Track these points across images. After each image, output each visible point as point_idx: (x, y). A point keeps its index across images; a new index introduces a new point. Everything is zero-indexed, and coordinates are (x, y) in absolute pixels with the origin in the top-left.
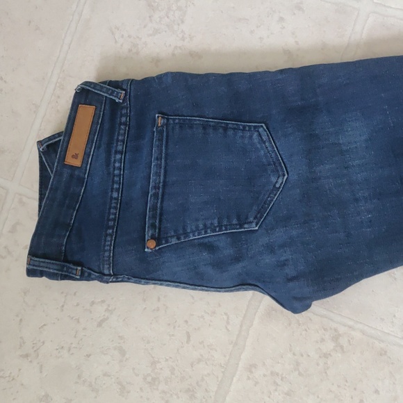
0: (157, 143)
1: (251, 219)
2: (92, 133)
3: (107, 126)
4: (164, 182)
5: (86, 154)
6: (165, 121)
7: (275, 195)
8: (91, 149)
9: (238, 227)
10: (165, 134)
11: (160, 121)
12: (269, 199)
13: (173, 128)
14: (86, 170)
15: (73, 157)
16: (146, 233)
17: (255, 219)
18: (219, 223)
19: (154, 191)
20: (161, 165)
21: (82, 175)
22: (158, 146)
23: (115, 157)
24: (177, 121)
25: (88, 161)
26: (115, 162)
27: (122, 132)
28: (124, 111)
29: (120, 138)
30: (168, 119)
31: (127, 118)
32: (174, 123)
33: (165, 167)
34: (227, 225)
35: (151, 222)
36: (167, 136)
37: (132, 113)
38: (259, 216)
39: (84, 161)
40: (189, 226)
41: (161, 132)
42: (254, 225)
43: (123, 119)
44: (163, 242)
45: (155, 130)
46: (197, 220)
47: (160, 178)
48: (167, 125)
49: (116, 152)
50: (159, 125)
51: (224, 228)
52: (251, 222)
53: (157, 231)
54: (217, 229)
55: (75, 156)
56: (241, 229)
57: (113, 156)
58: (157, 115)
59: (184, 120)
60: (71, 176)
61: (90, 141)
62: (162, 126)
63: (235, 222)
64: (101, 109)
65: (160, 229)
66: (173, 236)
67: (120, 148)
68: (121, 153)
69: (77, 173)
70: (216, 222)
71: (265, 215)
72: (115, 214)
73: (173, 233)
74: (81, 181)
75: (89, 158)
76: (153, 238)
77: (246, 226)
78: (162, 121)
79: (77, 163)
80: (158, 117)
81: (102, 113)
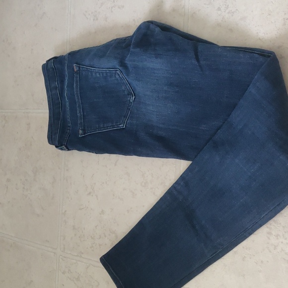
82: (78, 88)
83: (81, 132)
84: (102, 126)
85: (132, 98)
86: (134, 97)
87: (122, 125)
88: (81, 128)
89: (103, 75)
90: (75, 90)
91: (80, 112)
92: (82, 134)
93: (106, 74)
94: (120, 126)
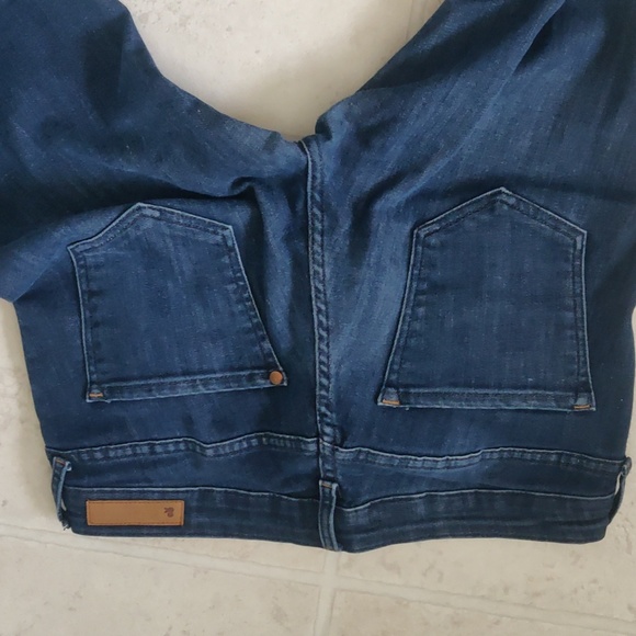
0: (126, 395)
1: (219, 238)
2: (129, 497)
3: (113, 477)
4: (184, 374)
5: (163, 497)
6: (94, 386)
7: (173, 213)
8: (154, 492)
9: (233, 254)
10: (113, 384)
11: (96, 394)
12: (181, 221)
13: (104, 373)
14: (187, 491)
15: (171, 515)
16: (262, 387)
17: (217, 234)
18: (233, 282)
19: (201, 387)
20: (158, 385)
21: (196, 496)
22: (131, 393)
23: (161, 453)
24: (92, 368)
25: (173, 492)
26: (169, 452)
27: (120, 452)
28: (85, 457)
29: (129, 452)
30: (92, 383)
31: (96, 451)
32: (96, 372)
33: (161, 377)
34: (234, 271)
35: (245, 383)
36: (116, 380)
37: (86, 443)
38: (211, 229)
39: (174, 497)
40: (245, 325)
41: (112, 391)
42: (226, 233)
43: (99, 455)
44: (271, 360)
45: (109, 401)
46: (232, 314)
47: (179, 382)
48: (99, 383)
49: (153, 452)
50: (101, 395)
51: (239, 275)
52: (224, 236)
53: (256, 372)
54: (242, 283)
55: (170, 512)
56: (235, 250)
57: (160, 456)
58: (88, 401)
59: (89, 357)
60: (200, 510)
61: (142, 496)
62: (102, 392)
63: (226, 260)
64: (88, 492)
65: (254, 368)
66: (261, 346)
67: (146, 449)
68: (152, 446)
69: (194, 504)
70: (231, 287)
71: (208, 220)
72: (240, 441)
73: (257, 348)
74: (204, 495)
75: (168, 492)
76: (267, 377)
77: (230, 243)
78: (96, 391)
79: (179, 507)
80: (90, 398)
81: (95, 489)
82: (452, 390)
83: (582, 403)
84: (570, 315)
85: (504, 198)
86: (503, 189)
87: (579, 239)
88: (572, 402)
89: (423, 293)
90: (456, 405)
91: (525, 399)
92: (590, 399)
93: (424, 280)
94: (579, 246)
